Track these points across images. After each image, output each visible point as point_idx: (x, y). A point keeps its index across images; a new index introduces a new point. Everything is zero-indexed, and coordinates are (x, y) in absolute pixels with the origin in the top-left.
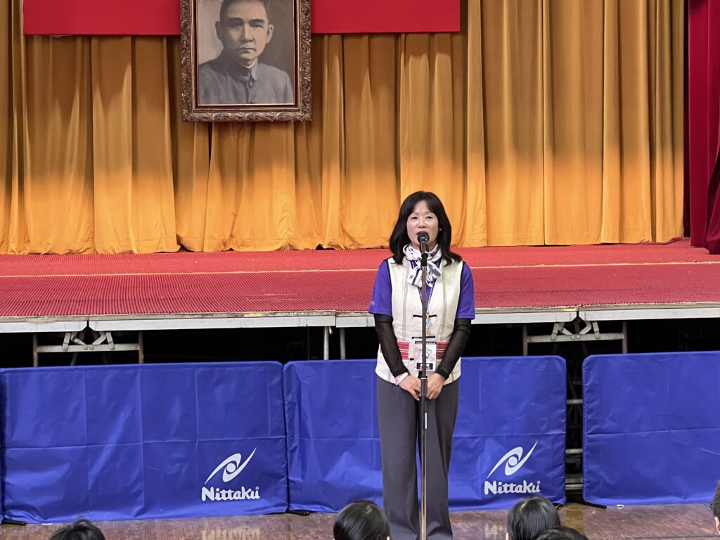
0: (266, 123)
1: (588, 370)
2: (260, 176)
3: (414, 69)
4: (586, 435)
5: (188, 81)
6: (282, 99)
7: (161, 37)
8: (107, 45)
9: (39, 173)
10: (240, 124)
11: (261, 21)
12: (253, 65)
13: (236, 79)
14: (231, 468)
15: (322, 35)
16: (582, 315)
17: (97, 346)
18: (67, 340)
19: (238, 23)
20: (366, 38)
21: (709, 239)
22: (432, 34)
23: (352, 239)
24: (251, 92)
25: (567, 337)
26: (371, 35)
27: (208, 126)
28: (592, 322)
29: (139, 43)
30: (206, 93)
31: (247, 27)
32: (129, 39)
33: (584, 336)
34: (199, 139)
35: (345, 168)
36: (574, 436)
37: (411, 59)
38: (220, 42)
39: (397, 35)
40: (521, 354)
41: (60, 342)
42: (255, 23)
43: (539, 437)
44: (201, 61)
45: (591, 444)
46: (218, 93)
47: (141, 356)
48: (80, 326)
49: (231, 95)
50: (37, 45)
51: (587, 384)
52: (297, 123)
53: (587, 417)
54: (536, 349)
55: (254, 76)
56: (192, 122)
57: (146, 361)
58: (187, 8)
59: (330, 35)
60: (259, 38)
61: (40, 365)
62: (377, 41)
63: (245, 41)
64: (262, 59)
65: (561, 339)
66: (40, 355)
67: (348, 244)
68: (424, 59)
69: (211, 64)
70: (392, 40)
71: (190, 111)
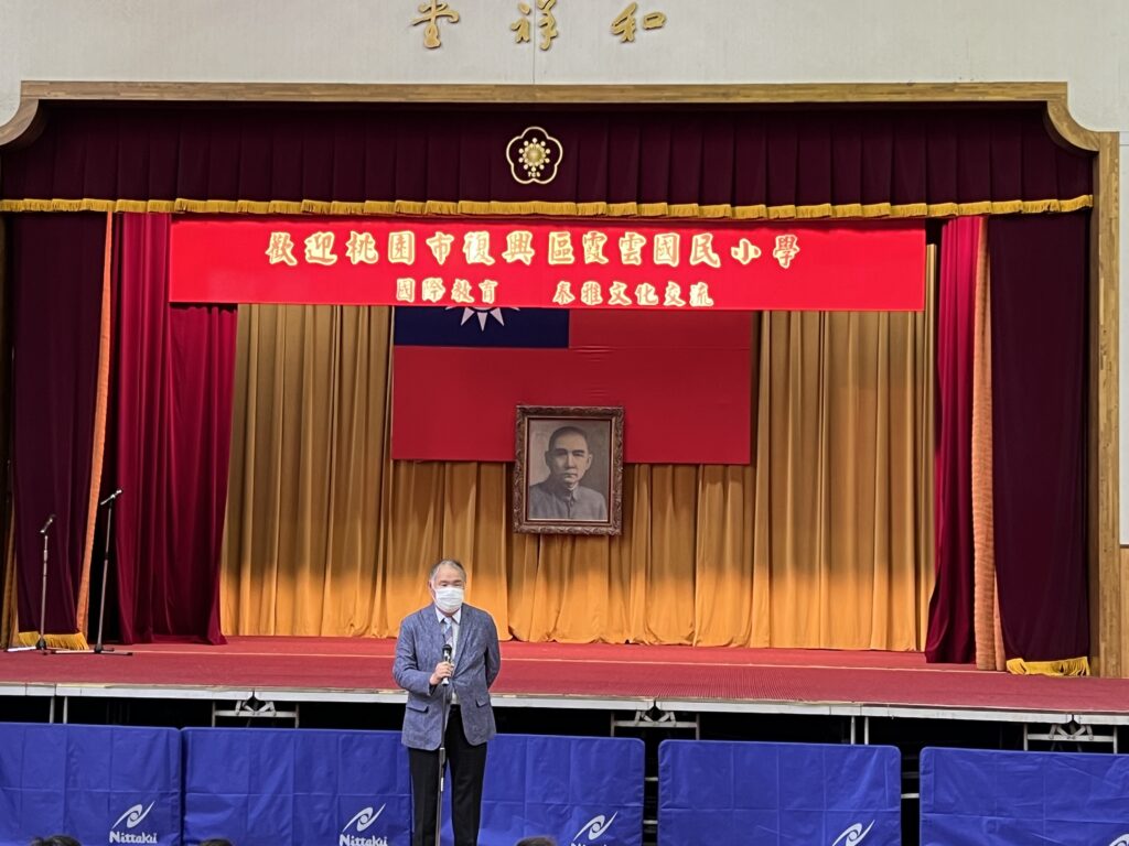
0: (583, 536)
1: (663, 753)
2: (577, 580)
3: (710, 494)
4: (661, 809)
5: (520, 500)
6: (597, 516)
7: (502, 463)
8: (458, 469)
9: (399, 572)
10: (564, 536)
11: (582, 452)
12: (574, 487)
13: (559, 498)
14: (364, 819)
15: (634, 464)
16: (658, 705)
17: (263, 713)
18: (238, 706)
19: (564, 452)
20: (670, 467)
22: (727, 465)
23: (655, 636)
24: (572, 510)
25: (649, 723)
26: (675, 465)
27: (537, 536)
28: (668, 712)
29: (483, 468)
30: (535, 509)
31: (571, 456)
32: (474, 465)
33: (662, 723)
34: (530, 547)
35: (650, 577)
36: (650, 811)
37: (708, 486)
38: (548, 468)
39: (697, 466)
40: (609, 735)
41: (233, 708)
42: (577, 453)
43: (619, 808)
44: (532, 483)
45: (666, 817)
46: (545, 511)
47: (297, 723)
48: (248, 696)
49: (556, 511)
50: (403, 468)
51: (661, 765)
52: (611, 537)
53: (661, 793)
54: (621, 732)
55: (575, 496)
56: (524, 534)
57: (300, 726)
58: (522, 440)
59: (640, 464)
60: (580, 465)
61: (217, 725)
62: (680, 470)
63: (568, 468)
64: (581, 483)
65: (642, 724)
66: (217, 717)
67: (652, 640)
68: (719, 485)
69: (540, 485)
70: (693, 470)
71: (520, 524)
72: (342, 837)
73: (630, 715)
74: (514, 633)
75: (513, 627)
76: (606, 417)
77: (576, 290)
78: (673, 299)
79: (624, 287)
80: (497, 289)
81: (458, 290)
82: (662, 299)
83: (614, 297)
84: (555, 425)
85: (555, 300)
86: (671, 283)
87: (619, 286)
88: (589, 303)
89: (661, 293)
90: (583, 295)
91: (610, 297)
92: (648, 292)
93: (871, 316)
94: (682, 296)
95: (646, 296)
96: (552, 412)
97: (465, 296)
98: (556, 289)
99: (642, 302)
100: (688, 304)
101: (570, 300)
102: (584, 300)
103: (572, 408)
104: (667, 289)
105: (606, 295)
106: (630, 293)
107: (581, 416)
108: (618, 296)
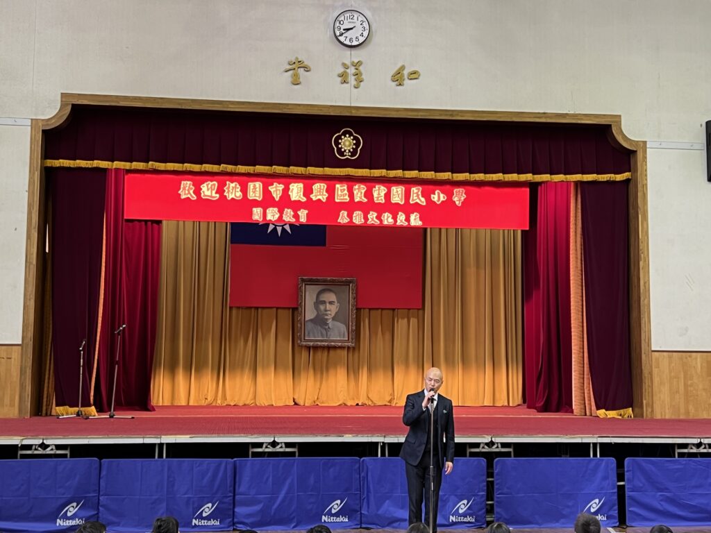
0: (335, 348)
1: (496, 466)
2: (332, 372)
3: (401, 324)
4: (496, 495)
5: (301, 328)
6: (342, 336)
7: (289, 308)
8: (265, 311)
9: (233, 368)
10: (323, 348)
11: (334, 302)
12: (330, 322)
13: (321, 327)
14: (336, 507)
15: (361, 309)
16: (493, 439)
17: (278, 449)
18: (264, 446)
19: (324, 302)
20: (380, 310)
21: (537, 405)
22: (409, 309)
23: (372, 401)
24: (329, 333)
25: (487, 449)
26: (382, 309)
27: (309, 348)
28: (497, 443)
29: (279, 311)
30: (309, 333)
31: (328, 304)
32: (275, 309)
33: (494, 449)
34: (304, 354)
35: (370, 370)
36: (490, 496)
37: (400, 320)
38: (315, 311)
39: (394, 310)
40: (466, 456)
41: (261, 447)
42: (331, 303)
43: (474, 495)
44: (307, 319)
45: (499, 500)
46: (314, 334)
47: (297, 454)
48: (271, 440)
49: (320, 334)
50: (234, 311)
51: (496, 472)
52: (349, 348)
53: (496, 487)
54: (473, 455)
55: (330, 325)
56: (301, 346)
57: (299, 456)
58: (302, 296)
59: (364, 309)
60: (333, 309)
61: (252, 457)
62: (384, 312)
63: (326, 311)
64: (334, 319)
65: (484, 450)
66: (253, 452)
67: (370, 403)
68: (406, 320)
69: (311, 320)
70: (391, 312)
71: (301, 341)
72: (323, 516)
73: (477, 445)
74: (296, 401)
75: (295, 397)
76: (347, 283)
77: (350, 216)
78: (401, 221)
79: (375, 214)
80: (307, 214)
81: (286, 214)
82: (396, 221)
83: (370, 220)
84: (318, 288)
85: (339, 221)
86: (400, 213)
87: (373, 214)
88: (357, 223)
89: (395, 218)
90: (354, 218)
91: (368, 219)
92: (388, 217)
93: (482, 232)
94: (406, 220)
95: (387, 219)
96: (317, 281)
97: (290, 218)
98: (339, 215)
99: (385, 223)
100: (409, 224)
101: (347, 221)
102: (354, 221)
103: (329, 278)
104: (398, 216)
105: (366, 219)
106: (379, 217)
107: (333, 283)
108: (372, 219)
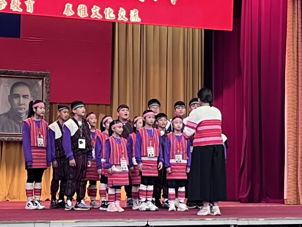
11: (28, 96)
12: (24, 116)
13: (16, 122)
15: (53, 103)
19: (18, 96)
21: (241, 197)
22: (98, 105)
27: (1, 143)
30: (3, 127)
31: (22, 98)
42: (25, 97)
46: (8, 128)
49: (14, 129)
60: (26, 103)
63: (20, 105)
64: (27, 113)
69: (5, 114)
76: (41, 77)
77: (75, 9)
78: (122, 17)
79: (98, 9)
80: (34, 5)
81: (13, 4)
82: (117, 17)
83: (94, 14)
84: (13, 81)
85: (64, 13)
86: (121, 9)
88: (81, 16)
89: (116, 13)
90: (78, 11)
94: (126, 16)
95: (109, 14)
96: (12, 73)
97: (17, 8)
98: (64, 7)
99: (107, 18)
100: (129, 20)
101: (72, 14)
103: (24, 71)
104: (119, 11)
105: (90, 13)
106: (102, 12)
107: (28, 76)
